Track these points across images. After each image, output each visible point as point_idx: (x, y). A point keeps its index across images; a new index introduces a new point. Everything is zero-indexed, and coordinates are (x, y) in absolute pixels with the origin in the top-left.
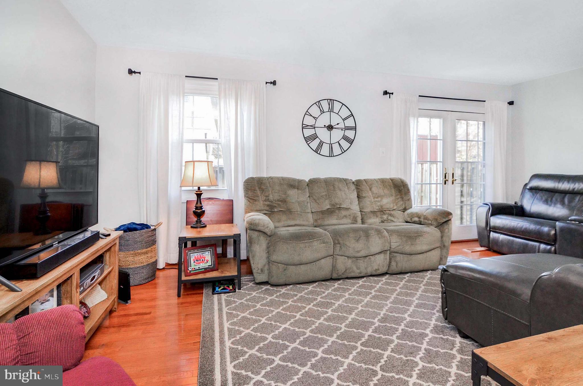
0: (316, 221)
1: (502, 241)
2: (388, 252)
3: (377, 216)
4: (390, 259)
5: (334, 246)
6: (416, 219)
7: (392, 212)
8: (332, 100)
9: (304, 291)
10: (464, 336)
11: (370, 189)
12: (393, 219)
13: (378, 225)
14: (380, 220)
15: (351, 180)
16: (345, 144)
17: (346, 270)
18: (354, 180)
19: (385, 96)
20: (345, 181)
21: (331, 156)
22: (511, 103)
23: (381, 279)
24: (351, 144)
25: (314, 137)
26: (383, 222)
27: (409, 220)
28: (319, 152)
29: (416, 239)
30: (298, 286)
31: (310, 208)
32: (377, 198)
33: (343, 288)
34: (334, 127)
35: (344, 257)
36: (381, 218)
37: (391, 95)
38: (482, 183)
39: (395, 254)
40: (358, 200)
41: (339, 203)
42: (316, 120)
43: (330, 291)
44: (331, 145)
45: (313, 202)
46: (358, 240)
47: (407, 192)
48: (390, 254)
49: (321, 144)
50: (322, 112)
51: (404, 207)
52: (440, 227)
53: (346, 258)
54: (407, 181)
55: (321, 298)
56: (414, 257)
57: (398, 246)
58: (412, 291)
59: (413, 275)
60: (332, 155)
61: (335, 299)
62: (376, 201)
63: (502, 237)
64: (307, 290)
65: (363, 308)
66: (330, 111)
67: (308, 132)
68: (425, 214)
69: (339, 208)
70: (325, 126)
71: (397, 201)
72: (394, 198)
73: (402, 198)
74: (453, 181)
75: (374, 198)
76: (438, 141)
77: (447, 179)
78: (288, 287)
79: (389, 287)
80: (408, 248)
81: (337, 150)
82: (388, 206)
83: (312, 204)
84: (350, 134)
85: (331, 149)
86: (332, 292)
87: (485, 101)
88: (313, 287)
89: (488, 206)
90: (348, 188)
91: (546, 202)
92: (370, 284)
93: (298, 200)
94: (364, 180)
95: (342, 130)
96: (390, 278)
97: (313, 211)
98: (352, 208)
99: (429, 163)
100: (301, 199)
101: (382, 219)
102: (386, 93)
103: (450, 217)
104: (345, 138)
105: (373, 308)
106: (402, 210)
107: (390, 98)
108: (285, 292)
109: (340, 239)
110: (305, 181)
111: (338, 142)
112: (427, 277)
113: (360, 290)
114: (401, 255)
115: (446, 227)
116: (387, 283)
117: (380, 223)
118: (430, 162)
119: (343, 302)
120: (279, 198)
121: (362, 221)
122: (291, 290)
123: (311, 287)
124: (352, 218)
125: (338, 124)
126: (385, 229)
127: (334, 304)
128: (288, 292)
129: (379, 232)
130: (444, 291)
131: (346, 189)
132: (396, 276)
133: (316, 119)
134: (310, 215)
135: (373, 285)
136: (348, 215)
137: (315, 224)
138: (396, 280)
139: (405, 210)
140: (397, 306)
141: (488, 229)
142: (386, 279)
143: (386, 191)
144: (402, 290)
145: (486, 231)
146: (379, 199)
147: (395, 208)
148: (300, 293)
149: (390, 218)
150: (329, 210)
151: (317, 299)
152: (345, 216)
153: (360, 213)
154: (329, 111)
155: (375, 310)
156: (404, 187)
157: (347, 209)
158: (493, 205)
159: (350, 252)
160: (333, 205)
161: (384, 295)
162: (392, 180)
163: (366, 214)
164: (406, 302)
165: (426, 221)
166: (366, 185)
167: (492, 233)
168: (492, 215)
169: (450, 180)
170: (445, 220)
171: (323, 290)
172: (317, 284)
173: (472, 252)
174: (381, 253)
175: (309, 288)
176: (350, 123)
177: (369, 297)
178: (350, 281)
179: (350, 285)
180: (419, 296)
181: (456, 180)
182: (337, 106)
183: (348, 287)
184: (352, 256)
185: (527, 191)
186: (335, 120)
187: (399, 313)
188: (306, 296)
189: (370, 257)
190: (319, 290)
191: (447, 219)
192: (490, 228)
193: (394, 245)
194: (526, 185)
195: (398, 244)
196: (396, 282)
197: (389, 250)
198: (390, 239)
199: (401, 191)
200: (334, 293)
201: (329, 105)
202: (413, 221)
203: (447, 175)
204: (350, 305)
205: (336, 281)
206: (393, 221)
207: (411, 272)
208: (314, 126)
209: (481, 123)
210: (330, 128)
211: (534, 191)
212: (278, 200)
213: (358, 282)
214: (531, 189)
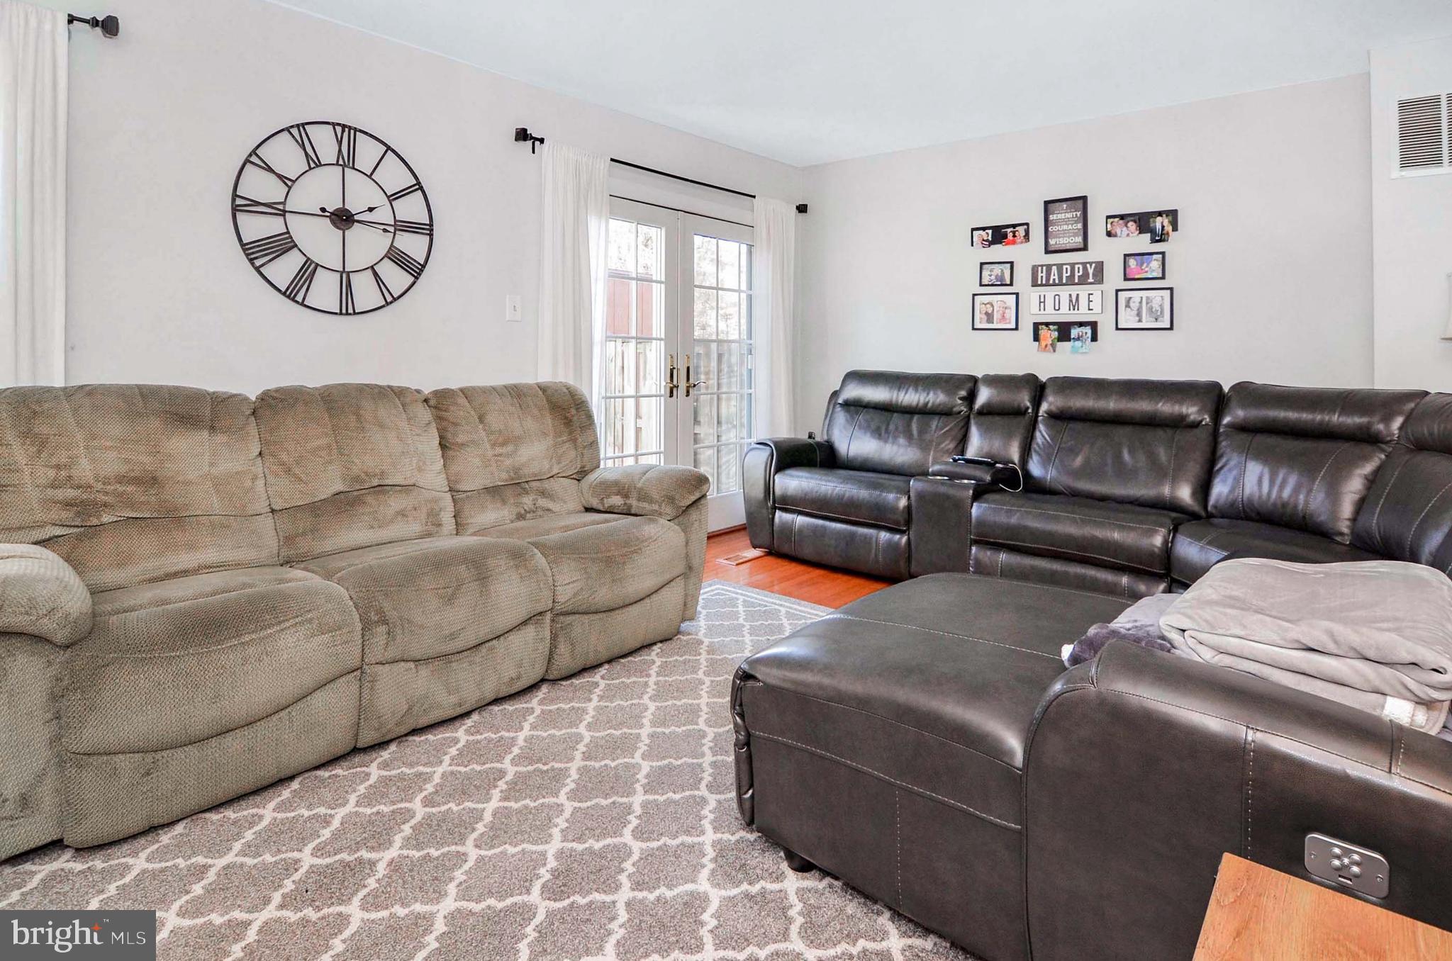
0: (289, 540)
1: (800, 531)
2: (548, 616)
3: (504, 502)
4: (554, 637)
5: (363, 636)
6: (617, 501)
7: (546, 485)
8: (350, 128)
9: (238, 836)
10: (803, 867)
11: (481, 419)
12: (551, 505)
13: (510, 533)
14: (515, 511)
15: (418, 391)
16: (396, 278)
17: (410, 708)
18: (427, 390)
19: (522, 143)
20: (398, 394)
21: (347, 314)
22: (802, 209)
23: (525, 705)
24: (417, 278)
25: (283, 245)
26: (520, 517)
27: (595, 503)
28: (299, 298)
29: (624, 563)
30: (214, 817)
31: (264, 496)
32: (503, 444)
33: (401, 778)
34: (356, 217)
35: (403, 664)
36: (517, 505)
37: (537, 143)
38: (746, 391)
39: (570, 618)
40: (443, 456)
41: (377, 471)
42: (290, 188)
43: (350, 807)
44: (344, 276)
45: (277, 475)
46: (450, 600)
47: (588, 421)
48: (553, 621)
49: (309, 270)
50: (314, 163)
51: (579, 466)
52: (681, 519)
53: (412, 665)
54: (584, 390)
55: (318, 851)
56: (619, 616)
57: (575, 595)
58: (625, 730)
59: (617, 667)
60: (350, 311)
61: (372, 843)
62: (500, 455)
63: (801, 520)
64: (257, 828)
65: (483, 853)
66: (341, 162)
67: (258, 227)
68: (639, 485)
69: (381, 488)
70: (323, 210)
71: (560, 451)
72: (550, 441)
73: (574, 441)
74: (688, 387)
75: (494, 445)
76: (654, 284)
77: (675, 382)
78: (165, 838)
79: (558, 733)
80: (604, 595)
81: (366, 294)
82: (534, 468)
83: (271, 479)
84: (413, 245)
85: (347, 289)
86: (361, 810)
87: (754, 197)
88: (277, 809)
89: (768, 448)
90: (409, 419)
91: (878, 433)
92: (493, 736)
93: (214, 471)
94: (462, 390)
95: (384, 230)
96: (553, 694)
97: (276, 507)
98: (421, 484)
99: (634, 341)
100: (228, 465)
101: (518, 510)
102: (522, 135)
103: (705, 487)
104: (396, 256)
105: (519, 837)
106: (574, 476)
107: (534, 152)
108: (150, 866)
109: (387, 606)
110: (246, 399)
111: (372, 267)
112: (655, 669)
113: (462, 769)
114: (585, 618)
115: (694, 515)
116: (548, 720)
117: (512, 522)
118: (637, 338)
119: (407, 843)
120: (123, 469)
121: (457, 524)
122: (178, 848)
123: (268, 811)
124: (423, 516)
125: (371, 210)
126: (536, 545)
127: (373, 864)
128: (164, 865)
129: (518, 556)
130: (743, 742)
131: (403, 424)
132: (569, 682)
133: (289, 183)
134: (267, 523)
135: (507, 734)
136: (409, 507)
137: (284, 552)
138: (571, 701)
139: (581, 474)
140: (593, 802)
141: (770, 504)
142: (541, 702)
143: (530, 423)
144: (597, 734)
145: (764, 511)
146: (510, 448)
147: (555, 471)
148: (221, 854)
149: (542, 502)
150: (342, 496)
151: (297, 861)
152: (402, 514)
153: (448, 495)
154: (337, 164)
155: (525, 846)
156: (577, 409)
157: (407, 488)
158: (778, 444)
159: (426, 644)
160: (357, 479)
161: (545, 768)
162: (543, 389)
163: (468, 497)
164: (617, 777)
165: (645, 505)
166: (467, 404)
167: (778, 513)
168: (779, 469)
169: (683, 385)
170: (693, 498)
171: (322, 810)
172: (295, 785)
173: (737, 565)
174: (525, 623)
175: (261, 817)
176: (411, 209)
177: (498, 790)
178: (423, 738)
179: (424, 758)
180: (647, 741)
181: (695, 386)
182: (367, 153)
183: (421, 769)
184: (431, 653)
185: (838, 409)
186: (361, 196)
187: (604, 835)
188: (249, 861)
189: (490, 644)
190: (306, 813)
191: (697, 495)
192: (774, 502)
193: (565, 594)
194: (835, 394)
195: (577, 586)
196: (573, 708)
197: (551, 610)
198: (553, 576)
199: (571, 421)
200: (368, 811)
201: (340, 143)
202: (606, 506)
203: (675, 372)
204: (434, 853)
205: (374, 755)
206: (548, 510)
207: (609, 661)
208: (281, 207)
209: (744, 248)
210: (343, 219)
211: (852, 408)
212: (121, 479)
213: (454, 735)
214: (848, 405)
